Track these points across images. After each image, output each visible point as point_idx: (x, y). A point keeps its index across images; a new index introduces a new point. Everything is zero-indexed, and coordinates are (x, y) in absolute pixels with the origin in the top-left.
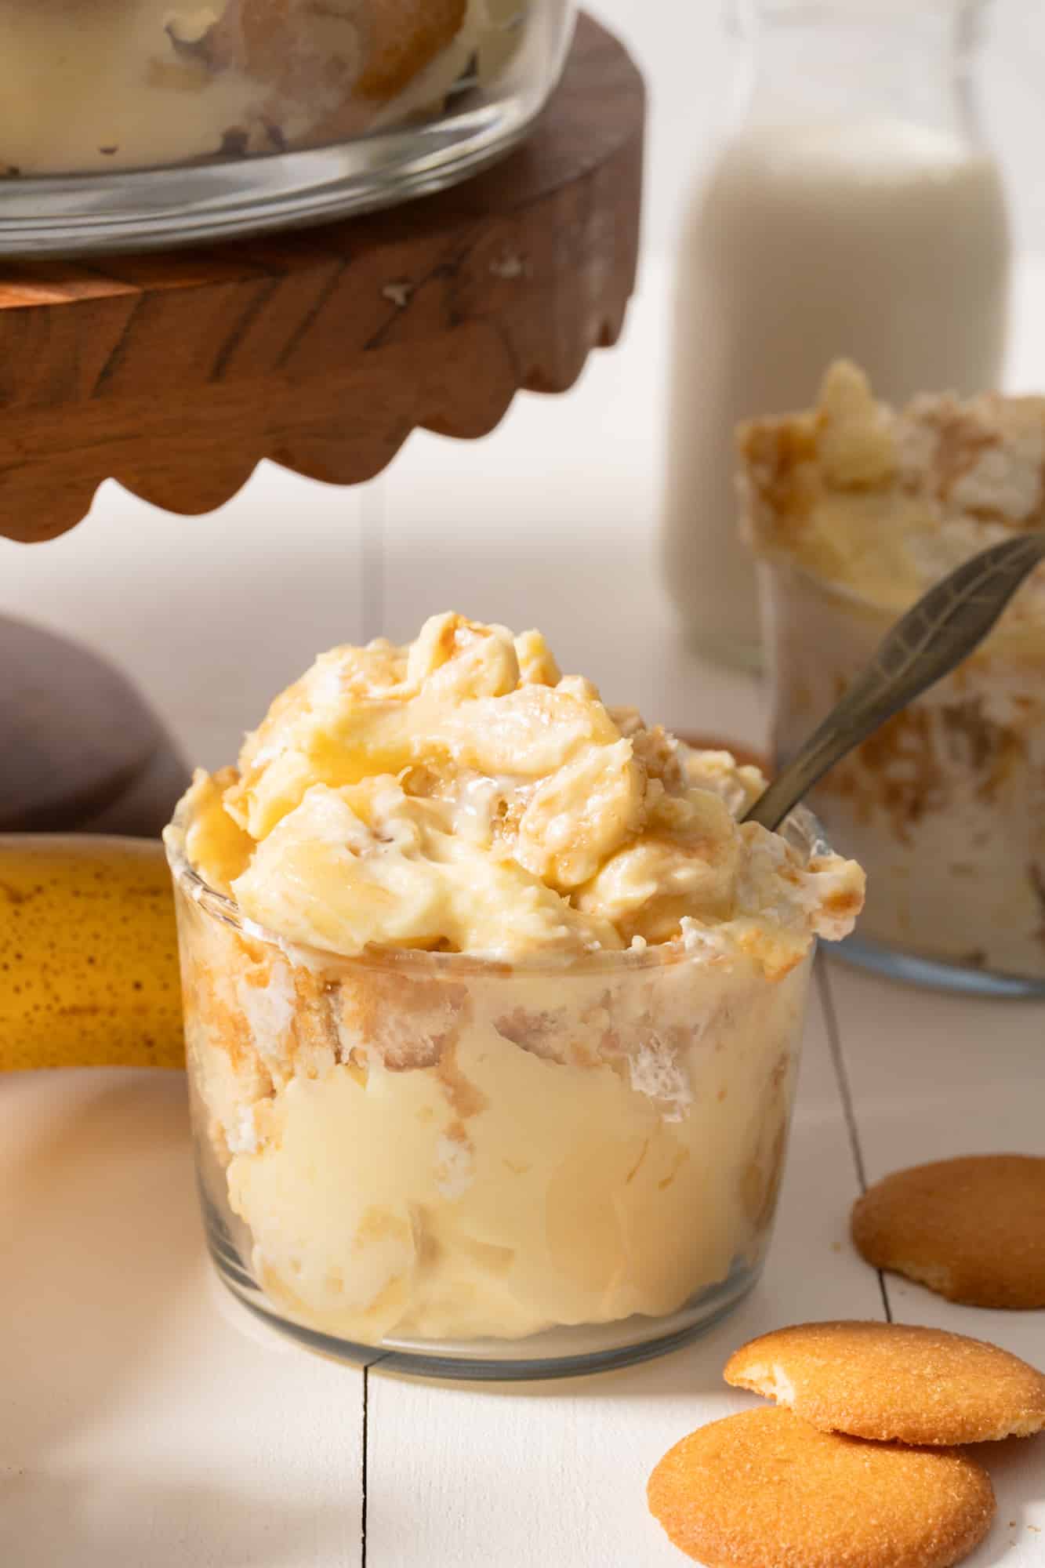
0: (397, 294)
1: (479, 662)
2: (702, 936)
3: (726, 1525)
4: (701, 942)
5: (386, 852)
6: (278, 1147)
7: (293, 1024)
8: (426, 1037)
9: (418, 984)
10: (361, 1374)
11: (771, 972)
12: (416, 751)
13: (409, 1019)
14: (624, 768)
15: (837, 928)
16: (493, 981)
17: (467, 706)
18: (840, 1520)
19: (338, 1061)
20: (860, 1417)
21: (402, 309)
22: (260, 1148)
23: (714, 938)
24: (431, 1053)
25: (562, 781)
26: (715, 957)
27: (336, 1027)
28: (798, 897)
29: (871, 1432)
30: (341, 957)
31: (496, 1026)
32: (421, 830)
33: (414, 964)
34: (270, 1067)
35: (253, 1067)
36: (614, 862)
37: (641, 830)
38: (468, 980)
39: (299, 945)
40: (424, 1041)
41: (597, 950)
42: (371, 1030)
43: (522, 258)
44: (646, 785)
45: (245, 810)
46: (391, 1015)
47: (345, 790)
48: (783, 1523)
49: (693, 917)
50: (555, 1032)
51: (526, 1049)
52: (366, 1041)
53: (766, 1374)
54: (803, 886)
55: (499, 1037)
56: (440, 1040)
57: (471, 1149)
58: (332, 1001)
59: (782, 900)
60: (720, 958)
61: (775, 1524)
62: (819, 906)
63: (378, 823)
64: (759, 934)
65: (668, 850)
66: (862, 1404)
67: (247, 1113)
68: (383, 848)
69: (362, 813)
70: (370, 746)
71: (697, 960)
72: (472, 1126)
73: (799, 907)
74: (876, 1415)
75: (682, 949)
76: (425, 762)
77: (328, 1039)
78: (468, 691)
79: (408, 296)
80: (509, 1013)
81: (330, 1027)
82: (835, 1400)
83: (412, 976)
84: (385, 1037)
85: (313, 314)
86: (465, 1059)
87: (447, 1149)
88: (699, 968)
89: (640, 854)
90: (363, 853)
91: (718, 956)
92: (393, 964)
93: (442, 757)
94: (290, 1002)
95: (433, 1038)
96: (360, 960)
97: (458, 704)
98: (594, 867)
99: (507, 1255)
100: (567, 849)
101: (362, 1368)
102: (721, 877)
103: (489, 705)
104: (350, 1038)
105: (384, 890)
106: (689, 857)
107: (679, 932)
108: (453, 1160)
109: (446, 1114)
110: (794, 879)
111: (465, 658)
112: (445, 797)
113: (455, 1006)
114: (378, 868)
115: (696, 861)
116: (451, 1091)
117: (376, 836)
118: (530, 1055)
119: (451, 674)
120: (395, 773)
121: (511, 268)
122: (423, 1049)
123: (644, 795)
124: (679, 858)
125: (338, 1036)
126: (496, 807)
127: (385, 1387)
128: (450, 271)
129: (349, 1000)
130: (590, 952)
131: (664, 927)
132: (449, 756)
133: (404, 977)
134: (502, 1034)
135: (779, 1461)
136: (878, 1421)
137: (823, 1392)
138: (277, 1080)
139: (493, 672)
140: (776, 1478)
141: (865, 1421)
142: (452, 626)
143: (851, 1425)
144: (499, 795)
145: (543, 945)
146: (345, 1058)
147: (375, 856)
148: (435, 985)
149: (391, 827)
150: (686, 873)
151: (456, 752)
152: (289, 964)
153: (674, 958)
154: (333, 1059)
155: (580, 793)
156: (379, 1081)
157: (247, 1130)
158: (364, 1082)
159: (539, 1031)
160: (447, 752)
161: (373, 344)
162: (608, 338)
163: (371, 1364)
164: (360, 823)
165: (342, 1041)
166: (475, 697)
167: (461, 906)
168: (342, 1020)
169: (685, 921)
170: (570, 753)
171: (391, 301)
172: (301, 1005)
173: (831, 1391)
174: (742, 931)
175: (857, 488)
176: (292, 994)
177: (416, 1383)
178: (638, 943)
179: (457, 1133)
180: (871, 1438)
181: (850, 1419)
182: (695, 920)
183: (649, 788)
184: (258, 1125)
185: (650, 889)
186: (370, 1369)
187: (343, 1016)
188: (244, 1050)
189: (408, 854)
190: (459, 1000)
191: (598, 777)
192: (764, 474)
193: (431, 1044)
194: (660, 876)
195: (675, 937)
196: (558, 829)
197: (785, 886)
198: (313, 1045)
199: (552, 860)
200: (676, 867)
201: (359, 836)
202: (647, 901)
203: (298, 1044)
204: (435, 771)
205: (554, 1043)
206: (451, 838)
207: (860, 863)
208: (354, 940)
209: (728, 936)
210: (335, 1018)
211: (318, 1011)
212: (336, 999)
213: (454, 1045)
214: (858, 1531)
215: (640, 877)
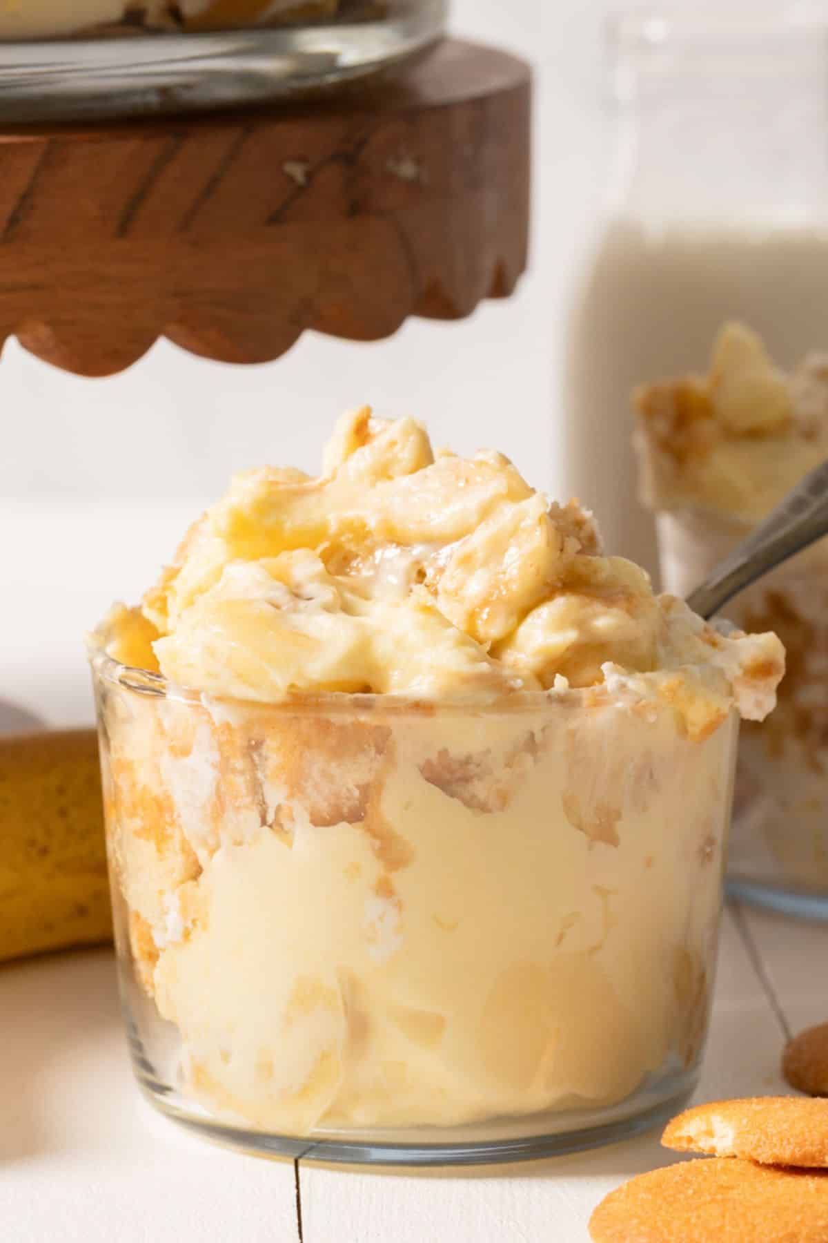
0: (297, 171)
1: (393, 444)
2: (624, 679)
3: (670, 1233)
4: (623, 686)
5: (306, 607)
6: (205, 927)
7: (218, 790)
8: (351, 786)
9: (342, 728)
10: (292, 1167)
11: (694, 730)
12: (333, 528)
13: (333, 768)
14: (540, 520)
15: (758, 704)
16: (416, 720)
17: (382, 486)
18: (787, 1223)
19: (264, 822)
20: (801, 1145)
21: (301, 190)
22: (187, 935)
23: (636, 683)
24: (357, 802)
25: (478, 539)
26: (637, 702)
27: (261, 785)
28: (718, 660)
29: (813, 1159)
30: (266, 706)
31: (422, 771)
32: (341, 596)
33: (338, 707)
34: (194, 845)
35: (178, 847)
36: (535, 613)
37: (560, 585)
38: (393, 722)
39: (221, 699)
40: (348, 790)
41: (520, 689)
42: (296, 787)
43: (418, 161)
44: (563, 543)
45: (163, 610)
46: (317, 763)
47: (264, 561)
48: (728, 1228)
49: (614, 663)
50: (480, 779)
51: (452, 795)
52: (291, 796)
53: (703, 1128)
54: (723, 649)
55: (425, 782)
56: (365, 789)
57: (399, 906)
58: (256, 757)
59: (701, 661)
60: (643, 702)
61: (721, 1229)
62: (739, 672)
63: (298, 586)
64: (681, 683)
65: (587, 600)
66: (803, 1133)
67: (172, 901)
68: (302, 604)
69: (281, 577)
70: (288, 525)
71: (619, 705)
72: (399, 879)
73: (720, 672)
74: (817, 1142)
75: (604, 692)
76: (343, 539)
77: (253, 800)
78: (383, 472)
79: (309, 176)
80: (433, 756)
81: (256, 787)
82: (775, 1132)
83: (336, 718)
84: (309, 790)
85: (215, 180)
86: (390, 809)
87: (375, 906)
88: (622, 714)
89: (561, 603)
90: (284, 608)
91: (641, 700)
92: (319, 706)
93: (360, 533)
94: (214, 766)
95: (358, 787)
96: (284, 706)
97: (373, 485)
98: (514, 620)
99: (439, 1023)
100: (485, 603)
101: (292, 1161)
102: (640, 629)
103: (404, 481)
104: (275, 795)
105: (305, 636)
106: (609, 607)
107: (601, 679)
108: (381, 918)
109: (373, 869)
110: (714, 644)
111: (379, 442)
112: (362, 571)
113: (379, 751)
114: (299, 620)
115: (615, 610)
116: (377, 843)
117: (297, 596)
118: (456, 802)
119: (365, 457)
120: (314, 548)
121: (407, 170)
122: (348, 799)
123: (562, 550)
124: (598, 607)
125: (263, 795)
126: (414, 575)
127: (316, 1177)
128: (348, 158)
129: (274, 754)
130: (512, 690)
131: (588, 674)
132: (367, 529)
133: (328, 722)
134: (428, 780)
135: (722, 1187)
136: (820, 1147)
137: (763, 1127)
138: (202, 855)
139: (406, 453)
140: (719, 1197)
141: (807, 1148)
142: (365, 416)
143: (793, 1152)
144: (418, 562)
145: (466, 680)
146: (270, 818)
147: (295, 610)
148: (359, 726)
149: (311, 588)
150: (606, 621)
151: (372, 523)
152: (213, 724)
153: (598, 703)
154: (259, 820)
155: (497, 548)
156: (305, 836)
157: (173, 920)
158: (290, 844)
159: (466, 780)
160: (364, 526)
161: (275, 219)
162: (502, 288)
163: (300, 1157)
164: (278, 584)
165: (268, 800)
166: (390, 478)
167: (382, 648)
168: (266, 777)
169: (606, 667)
170: (486, 512)
171: (291, 179)
172: (224, 767)
173: (771, 1125)
174: (664, 680)
175: (755, 434)
176: (216, 757)
177: (348, 1171)
178: (560, 683)
179: (385, 889)
180: (814, 1165)
181: (791, 1147)
182: (617, 665)
183: (566, 544)
184: (184, 910)
185: (571, 636)
186: (301, 1161)
187: (268, 772)
188: (169, 831)
189: (328, 609)
190: (382, 743)
191: (514, 532)
192: (662, 426)
193: (357, 793)
194: (581, 624)
195: (597, 683)
196: (476, 586)
197: (706, 649)
198: (239, 808)
199: (472, 616)
200: (596, 616)
201: (281, 595)
202: (568, 649)
203: (223, 811)
204: (352, 547)
205: (480, 789)
206: (369, 603)
207: (779, 635)
208: (276, 685)
209: (652, 684)
210: (260, 775)
211: (242, 773)
212: (260, 755)
213: (379, 793)
214: (805, 1231)
215: (560, 625)
